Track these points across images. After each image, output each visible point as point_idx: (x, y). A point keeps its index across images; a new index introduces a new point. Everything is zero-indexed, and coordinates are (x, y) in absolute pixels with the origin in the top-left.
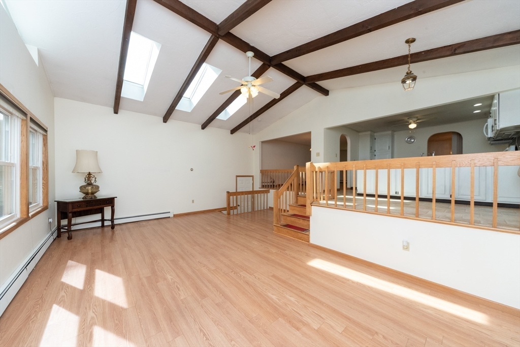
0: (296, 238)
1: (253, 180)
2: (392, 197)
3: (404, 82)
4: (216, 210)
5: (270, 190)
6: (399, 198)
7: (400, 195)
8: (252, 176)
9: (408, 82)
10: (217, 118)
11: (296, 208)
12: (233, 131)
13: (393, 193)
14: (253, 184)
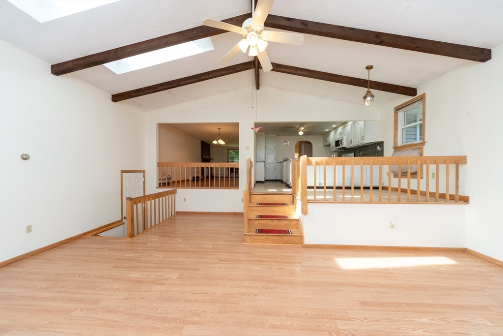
0: (281, 243)
1: (144, 177)
2: (318, 188)
3: (365, 98)
4: (85, 234)
5: (178, 190)
6: (322, 188)
7: (323, 185)
8: (144, 172)
9: (369, 98)
10: (105, 65)
11: (258, 208)
12: (117, 98)
13: (318, 185)
14: (144, 182)
